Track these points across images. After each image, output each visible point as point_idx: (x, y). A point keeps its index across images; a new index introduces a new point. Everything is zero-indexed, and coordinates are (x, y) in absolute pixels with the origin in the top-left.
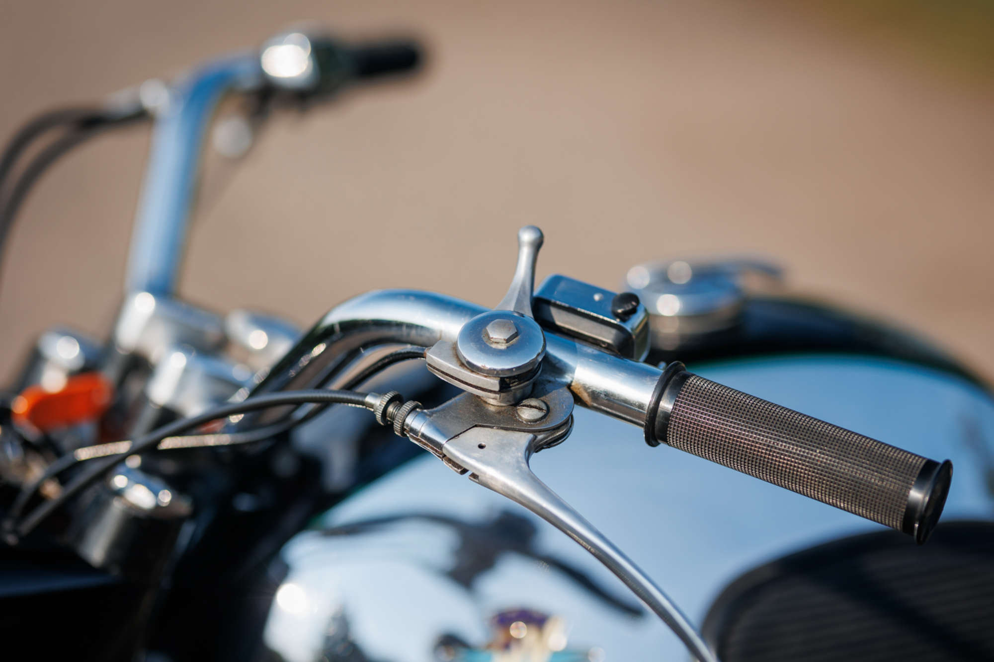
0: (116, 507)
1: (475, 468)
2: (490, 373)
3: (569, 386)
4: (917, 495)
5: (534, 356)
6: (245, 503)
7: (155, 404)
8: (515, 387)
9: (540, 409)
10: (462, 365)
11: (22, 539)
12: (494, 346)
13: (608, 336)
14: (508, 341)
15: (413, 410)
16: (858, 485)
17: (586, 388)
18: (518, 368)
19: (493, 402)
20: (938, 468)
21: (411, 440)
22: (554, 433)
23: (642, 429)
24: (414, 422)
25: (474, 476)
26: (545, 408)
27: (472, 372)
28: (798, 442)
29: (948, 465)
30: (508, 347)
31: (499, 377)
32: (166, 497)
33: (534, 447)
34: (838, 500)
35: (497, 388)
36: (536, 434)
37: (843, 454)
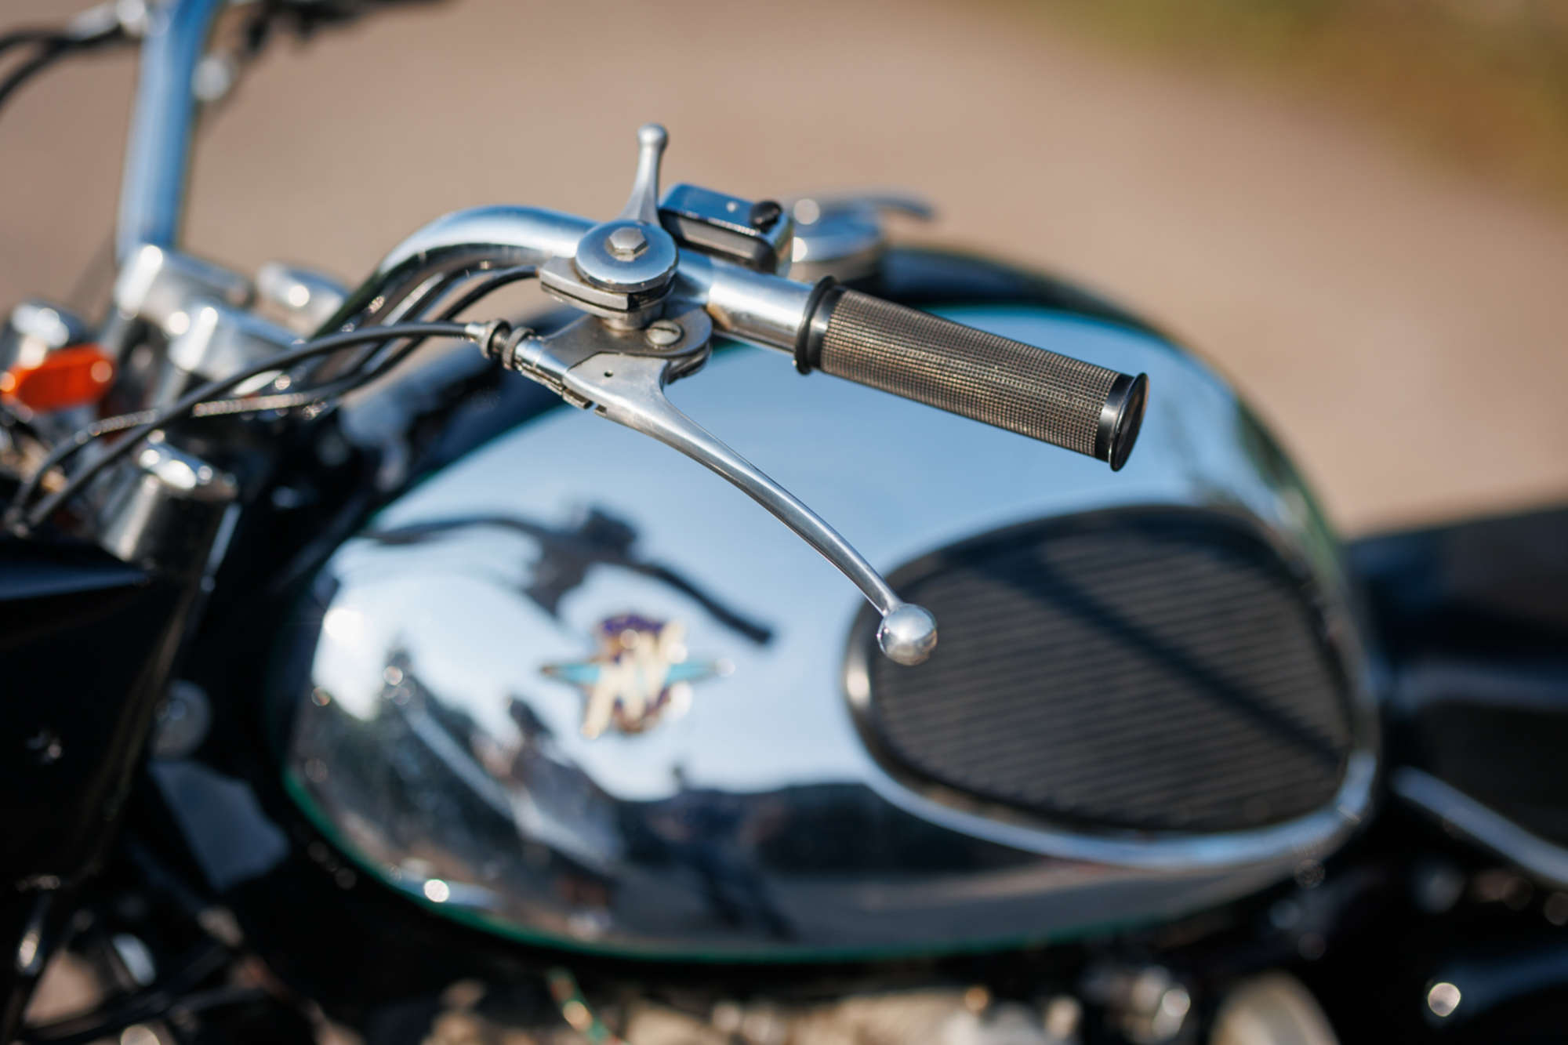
0: (150, 487)
1: (602, 399)
2: (617, 289)
3: (704, 307)
4: (1110, 414)
5: (665, 270)
6: (286, 498)
7: (181, 370)
8: (645, 305)
9: (674, 332)
10: (583, 281)
11: (33, 529)
12: (619, 258)
13: (747, 251)
14: (635, 251)
15: (524, 338)
16: (1042, 403)
17: (723, 309)
18: (646, 283)
19: (618, 324)
20: (1133, 381)
21: (525, 373)
22: (690, 360)
23: (791, 355)
24: (524, 351)
25: (601, 409)
26: (679, 330)
27: (595, 287)
28: (973, 358)
29: (1142, 378)
30: (636, 259)
31: (626, 293)
32: (206, 473)
33: (669, 377)
34: (1021, 423)
35: (625, 306)
36: (671, 360)
37: (1024, 369)
